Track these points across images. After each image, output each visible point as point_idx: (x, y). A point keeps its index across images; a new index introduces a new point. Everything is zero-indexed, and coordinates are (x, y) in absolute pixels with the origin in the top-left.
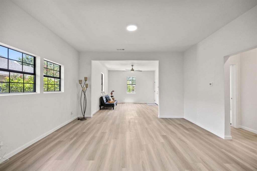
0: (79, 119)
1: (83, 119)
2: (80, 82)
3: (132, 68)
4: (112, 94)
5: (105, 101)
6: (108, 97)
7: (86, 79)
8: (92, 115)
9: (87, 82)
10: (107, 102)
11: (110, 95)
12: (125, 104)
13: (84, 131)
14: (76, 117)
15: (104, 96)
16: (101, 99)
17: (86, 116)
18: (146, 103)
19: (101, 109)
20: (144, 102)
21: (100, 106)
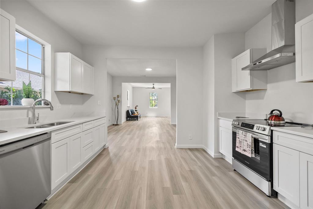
0: (113, 125)
1: (117, 125)
2: (114, 98)
3: (153, 86)
4: (136, 108)
5: (131, 114)
6: (133, 111)
7: (118, 96)
8: (122, 123)
9: (119, 99)
10: (132, 114)
11: (134, 110)
12: (148, 118)
13: (121, 129)
14: (111, 124)
15: (130, 109)
16: (128, 112)
17: (118, 123)
18: (167, 117)
19: (127, 120)
20: (165, 116)
21: (127, 118)
